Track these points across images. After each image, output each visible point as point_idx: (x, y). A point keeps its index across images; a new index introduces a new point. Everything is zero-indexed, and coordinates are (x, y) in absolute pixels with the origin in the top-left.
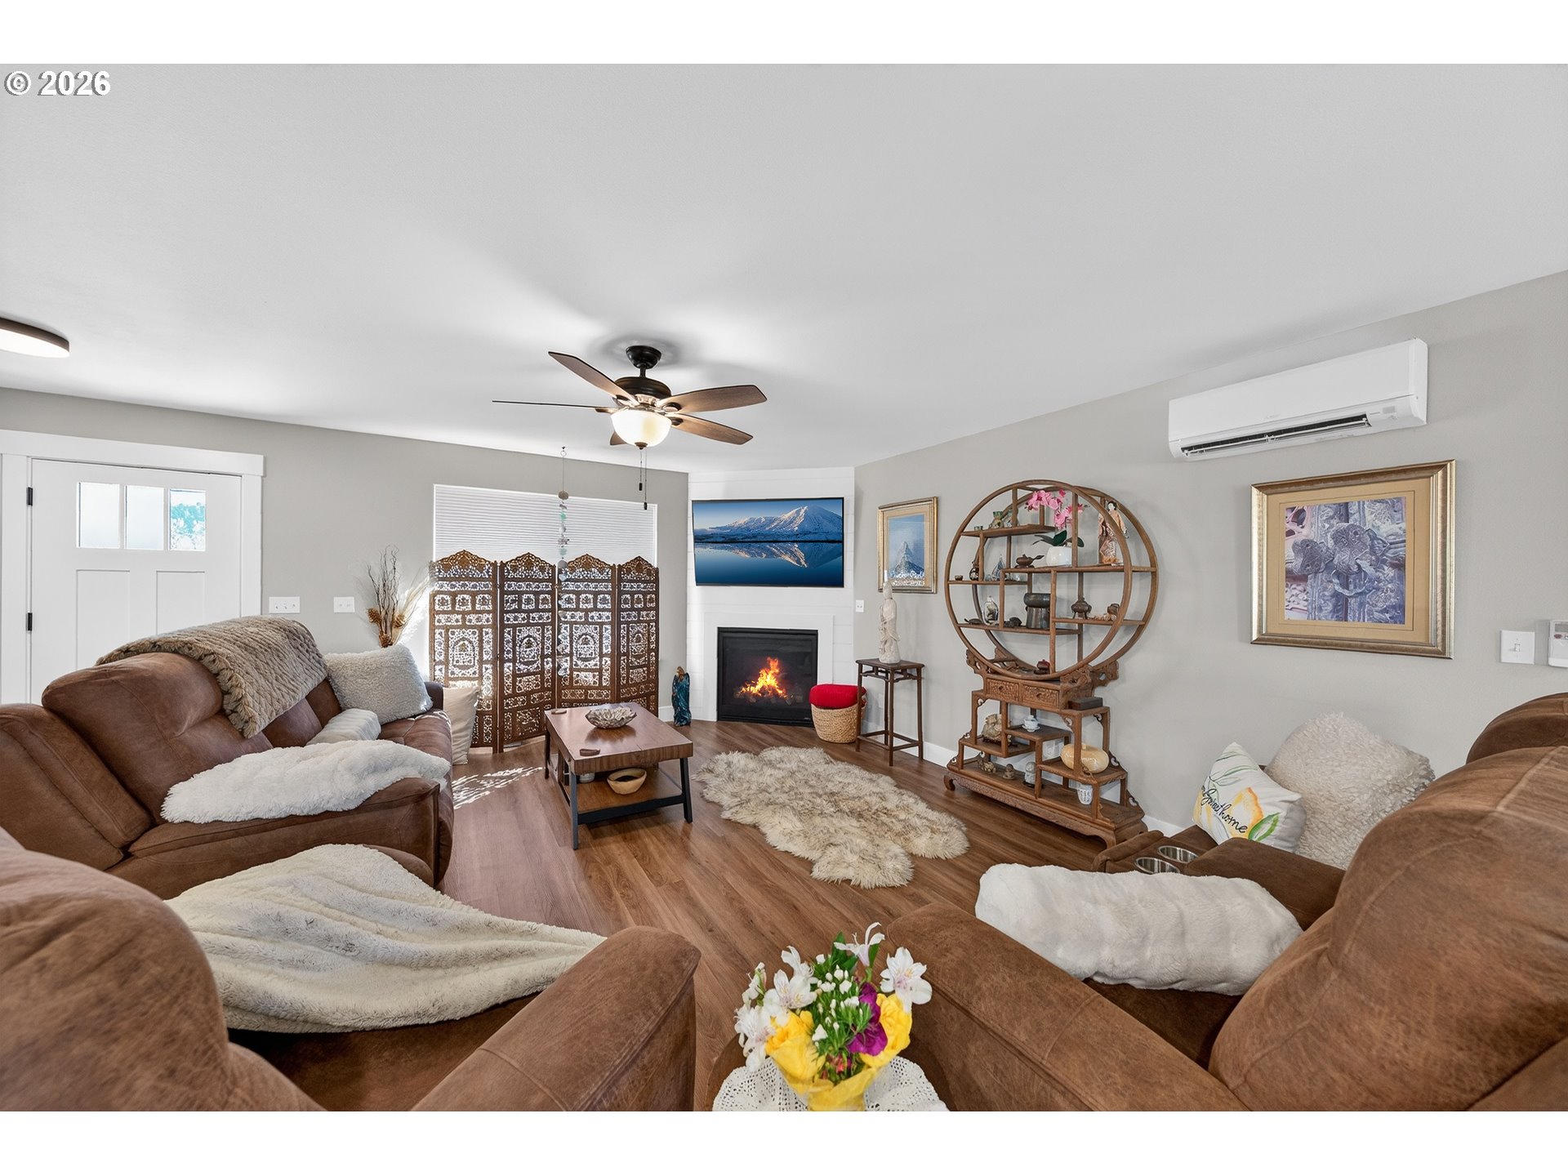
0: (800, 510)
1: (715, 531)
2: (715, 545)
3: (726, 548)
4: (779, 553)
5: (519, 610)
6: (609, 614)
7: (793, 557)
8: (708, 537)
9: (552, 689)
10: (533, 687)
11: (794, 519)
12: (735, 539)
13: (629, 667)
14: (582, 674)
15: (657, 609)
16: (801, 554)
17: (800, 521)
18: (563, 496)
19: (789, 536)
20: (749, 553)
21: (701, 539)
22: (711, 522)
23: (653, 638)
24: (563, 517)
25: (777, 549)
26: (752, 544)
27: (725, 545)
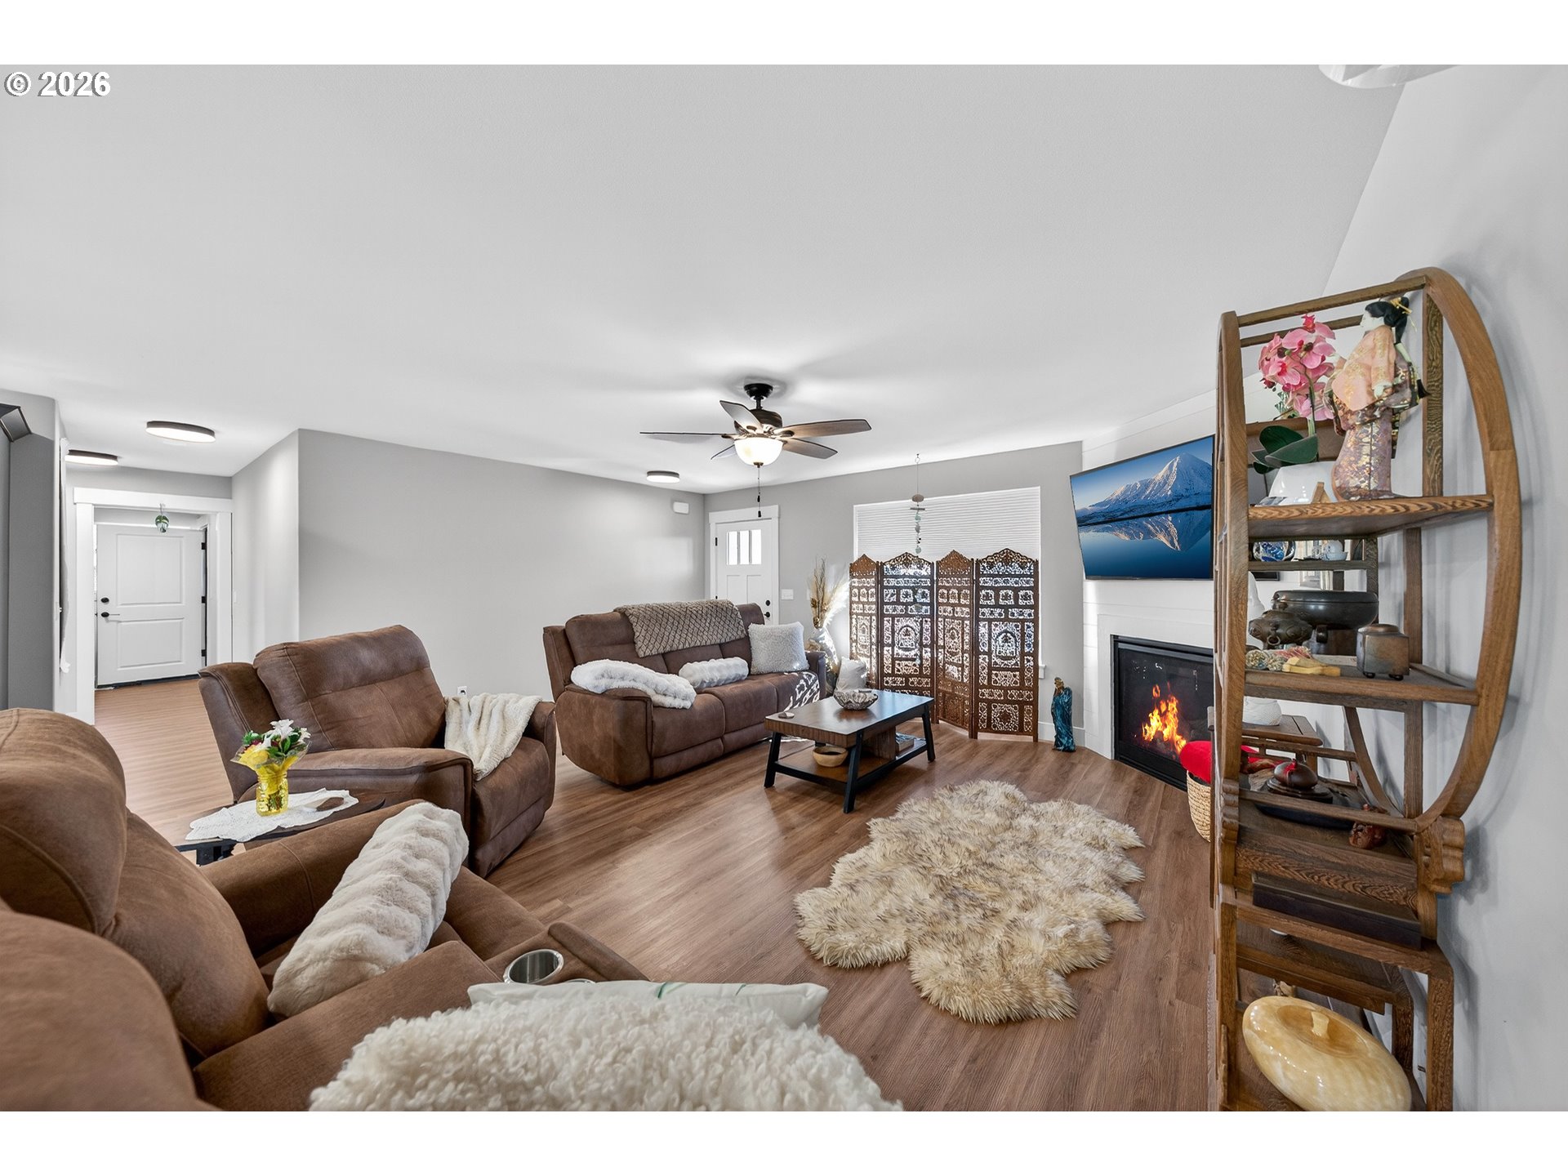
0: (1173, 463)
1: (1096, 509)
2: (1097, 526)
3: (1107, 530)
4: (1153, 531)
5: (898, 602)
6: (967, 610)
7: (1165, 537)
8: (1090, 517)
9: (931, 676)
10: (911, 671)
11: (1168, 477)
12: (1113, 516)
13: (990, 669)
14: (951, 667)
15: (1035, 607)
16: (1174, 530)
17: (1172, 480)
18: (917, 499)
19: (1163, 504)
20: (1127, 533)
21: (1085, 521)
22: (1091, 498)
23: (1030, 640)
24: (918, 518)
25: (1152, 525)
26: (1130, 521)
27: (1106, 525)
